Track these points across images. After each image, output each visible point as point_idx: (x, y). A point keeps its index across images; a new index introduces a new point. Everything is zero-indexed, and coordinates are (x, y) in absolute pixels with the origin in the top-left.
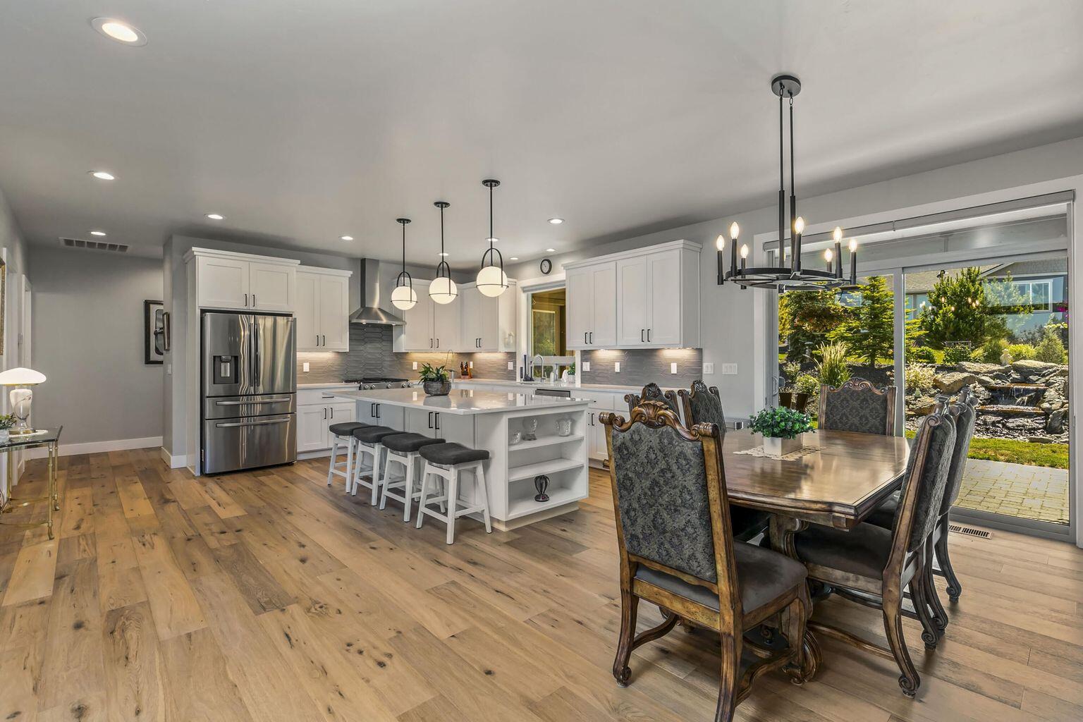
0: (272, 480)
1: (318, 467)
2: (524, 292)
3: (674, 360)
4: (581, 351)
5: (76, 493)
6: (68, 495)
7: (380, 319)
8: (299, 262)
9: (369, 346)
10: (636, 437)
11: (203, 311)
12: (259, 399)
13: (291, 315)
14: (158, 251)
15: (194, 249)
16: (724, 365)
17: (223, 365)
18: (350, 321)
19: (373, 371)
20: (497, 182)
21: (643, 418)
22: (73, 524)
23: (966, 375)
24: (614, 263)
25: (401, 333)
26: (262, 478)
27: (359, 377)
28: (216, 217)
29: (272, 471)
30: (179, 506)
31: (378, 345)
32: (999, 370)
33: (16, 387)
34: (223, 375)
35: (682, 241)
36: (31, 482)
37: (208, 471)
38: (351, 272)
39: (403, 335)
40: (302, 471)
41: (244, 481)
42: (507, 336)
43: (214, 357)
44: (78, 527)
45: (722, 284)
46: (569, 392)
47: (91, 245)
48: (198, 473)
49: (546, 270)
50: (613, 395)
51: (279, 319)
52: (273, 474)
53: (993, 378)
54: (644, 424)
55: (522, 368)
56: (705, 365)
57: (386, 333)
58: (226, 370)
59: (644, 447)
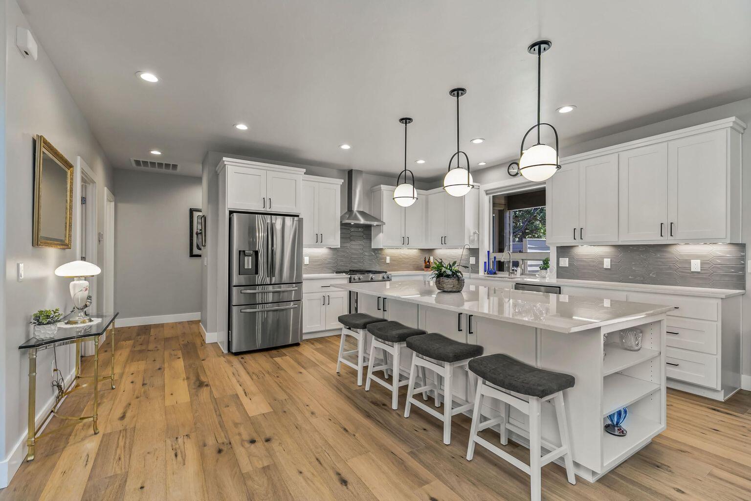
0: (285, 360)
1: (320, 348)
2: (487, 194)
3: (696, 257)
4: (557, 247)
7: (358, 219)
8: (304, 170)
9: (353, 243)
11: (231, 212)
12: (270, 288)
13: (298, 216)
15: (224, 159)
17: (246, 258)
18: (341, 222)
19: (356, 264)
20: (547, 43)
22: (119, 412)
24: (617, 155)
25: (380, 231)
26: (278, 360)
27: (348, 269)
28: (242, 127)
29: (284, 351)
31: (360, 242)
33: (75, 278)
34: (246, 267)
35: (733, 119)
37: (234, 350)
38: (343, 181)
39: (381, 234)
40: (307, 351)
41: (261, 358)
42: (472, 234)
43: (240, 251)
44: (123, 417)
46: (560, 287)
47: (153, 164)
48: (225, 351)
50: (625, 293)
51: (288, 219)
52: (285, 355)
55: (485, 263)
56: (748, 262)
57: (366, 231)
58: (248, 263)
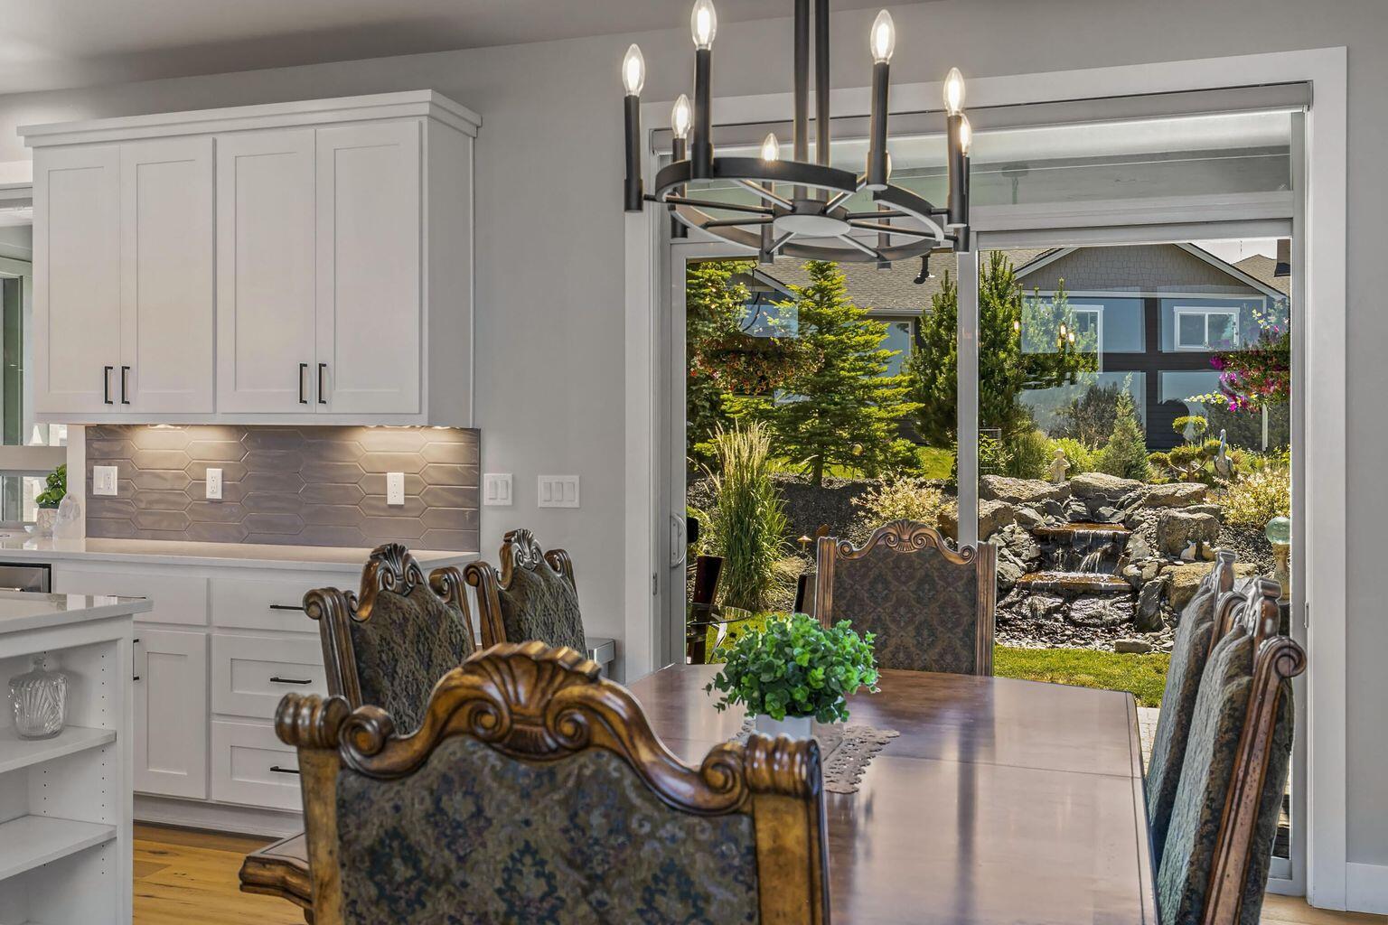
4: (87, 428)
10: (458, 806)
16: (542, 480)
21: (489, 720)
23: (997, 504)
24: (208, 140)
35: (427, 95)
46: (49, 566)
50: (203, 575)
54: (488, 742)
56: (488, 478)
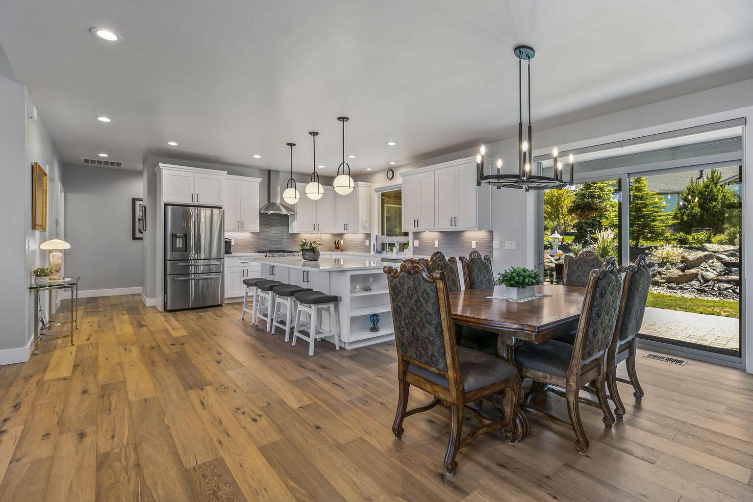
0: (208, 316)
1: (238, 308)
2: (376, 192)
3: (474, 239)
5: (89, 319)
6: (84, 320)
7: (281, 211)
8: (227, 172)
9: (273, 228)
10: (402, 281)
11: (166, 205)
12: (202, 262)
13: (221, 208)
14: (140, 166)
15: (160, 164)
16: (507, 243)
17: (178, 239)
18: (260, 212)
19: (276, 245)
20: (347, 119)
21: (406, 269)
22: (86, 337)
23: (706, 253)
24: (433, 172)
25: (294, 220)
26: (201, 314)
27: (267, 249)
28: (173, 144)
29: (208, 309)
30: (149, 328)
31: (279, 228)
32: (734, 250)
33: (53, 251)
34: (178, 247)
36: (63, 312)
37: (168, 309)
38: (261, 179)
39: (295, 221)
40: (227, 310)
41: (191, 315)
42: (365, 222)
43: (172, 234)
44: (88, 339)
45: (480, 185)
47: (100, 162)
48: (161, 309)
49: (390, 177)
51: (215, 210)
52: (208, 311)
53: (728, 256)
54: (406, 272)
55: (374, 244)
56: (494, 242)
57: (284, 220)
58: (179, 243)
59: (406, 287)
